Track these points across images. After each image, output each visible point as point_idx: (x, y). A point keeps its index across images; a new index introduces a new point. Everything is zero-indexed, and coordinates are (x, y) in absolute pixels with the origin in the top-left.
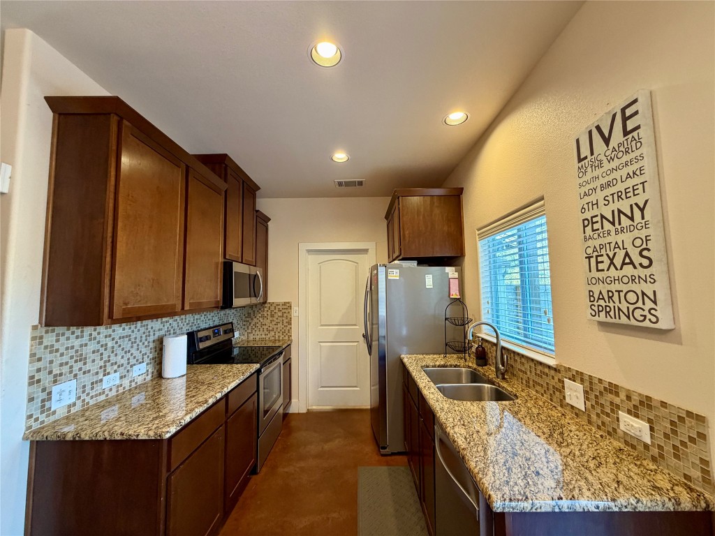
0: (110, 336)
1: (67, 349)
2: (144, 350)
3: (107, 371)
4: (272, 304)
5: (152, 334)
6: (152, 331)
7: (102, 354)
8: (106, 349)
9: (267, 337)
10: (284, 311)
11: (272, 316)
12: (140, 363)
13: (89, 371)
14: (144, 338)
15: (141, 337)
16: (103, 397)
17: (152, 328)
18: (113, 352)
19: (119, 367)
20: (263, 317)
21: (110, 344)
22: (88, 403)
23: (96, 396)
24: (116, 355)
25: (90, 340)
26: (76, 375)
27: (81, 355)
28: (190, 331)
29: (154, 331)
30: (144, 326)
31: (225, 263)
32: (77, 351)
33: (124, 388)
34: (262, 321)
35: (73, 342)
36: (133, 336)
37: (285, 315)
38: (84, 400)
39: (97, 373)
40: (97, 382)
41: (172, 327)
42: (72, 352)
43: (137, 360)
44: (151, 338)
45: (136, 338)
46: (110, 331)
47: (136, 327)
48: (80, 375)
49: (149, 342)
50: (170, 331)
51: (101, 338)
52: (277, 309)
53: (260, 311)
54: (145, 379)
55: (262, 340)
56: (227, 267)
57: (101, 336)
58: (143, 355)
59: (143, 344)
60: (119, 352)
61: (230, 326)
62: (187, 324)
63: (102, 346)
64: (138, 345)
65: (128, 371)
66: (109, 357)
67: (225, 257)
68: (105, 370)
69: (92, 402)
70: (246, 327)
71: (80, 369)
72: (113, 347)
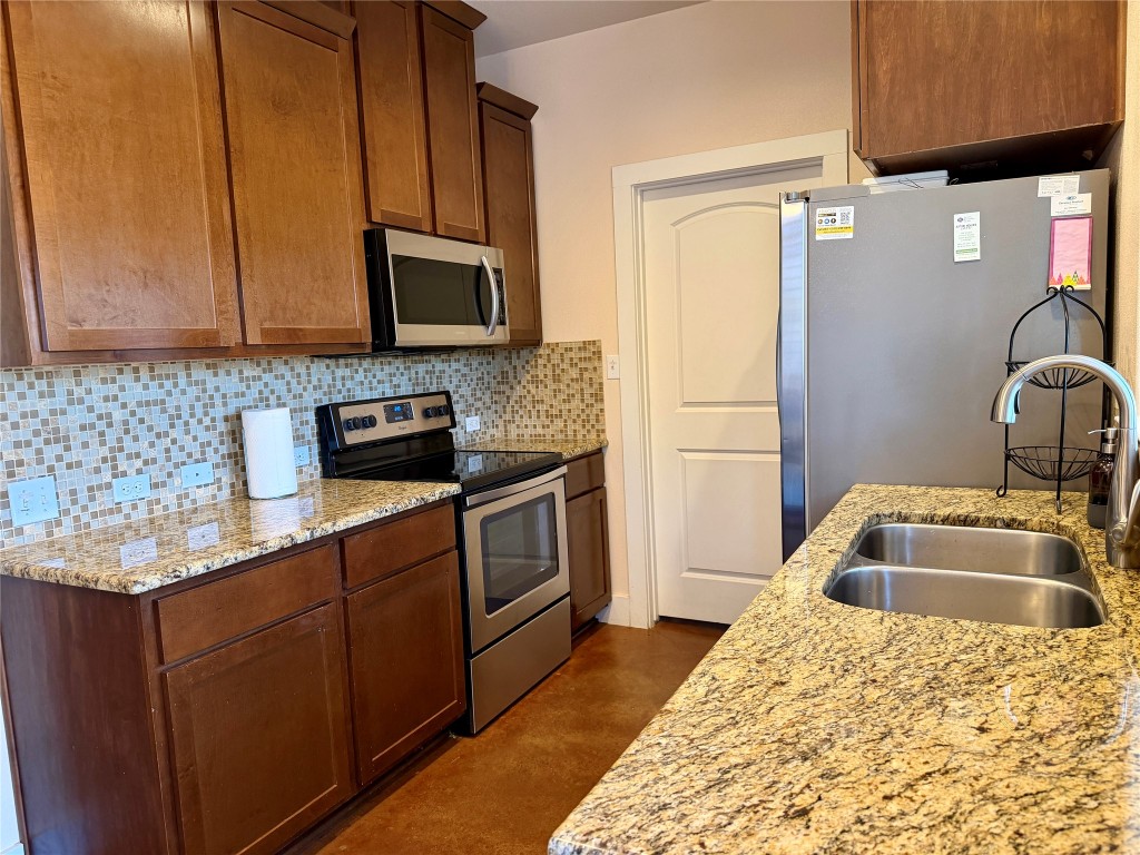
0: (115, 398)
1: (24, 415)
2: (204, 437)
3: (120, 469)
4: (553, 347)
5: (218, 401)
6: (217, 396)
7: (102, 434)
8: (110, 425)
9: (550, 431)
10: (583, 365)
11: (557, 379)
12: (197, 461)
13: (79, 464)
14: (199, 412)
15: (192, 407)
16: (118, 520)
17: (217, 389)
18: (127, 432)
19: (146, 463)
20: (535, 381)
21: (118, 415)
22: (88, 525)
23: (103, 513)
24: (136, 439)
25: (71, 402)
26: (51, 469)
27: (57, 430)
28: (325, 402)
29: (224, 396)
30: (197, 383)
31: (366, 234)
32: (45, 422)
33: (166, 508)
34: (533, 391)
35: (33, 405)
36: (171, 404)
37: (586, 375)
38: (77, 519)
39: (97, 470)
40: (100, 487)
41: (272, 392)
42: (35, 423)
43: (190, 455)
44: (219, 412)
45: (178, 408)
46: (113, 389)
47: (176, 385)
48: (60, 468)
49: (213, 420)
50: (267, 399)
51: (95, 400)
52: (567, 361)
53: (528, 367)
54: (214, 497)
55: (537, 438)
56: (373, 242)
57: (94, 396)
58: (202, 445)
59: (200, 422)
60: (141, 431)
61: (442, 401)
62: (315, 388)
63: (100, 417)
64: (186, 423)
65: (170, 475)
66: (120, 440)
67: (369, 220)
68: (115, 467)
69: (96, 525)
70: (499, 407)
71: (59, 458)
72: (126, 423)
